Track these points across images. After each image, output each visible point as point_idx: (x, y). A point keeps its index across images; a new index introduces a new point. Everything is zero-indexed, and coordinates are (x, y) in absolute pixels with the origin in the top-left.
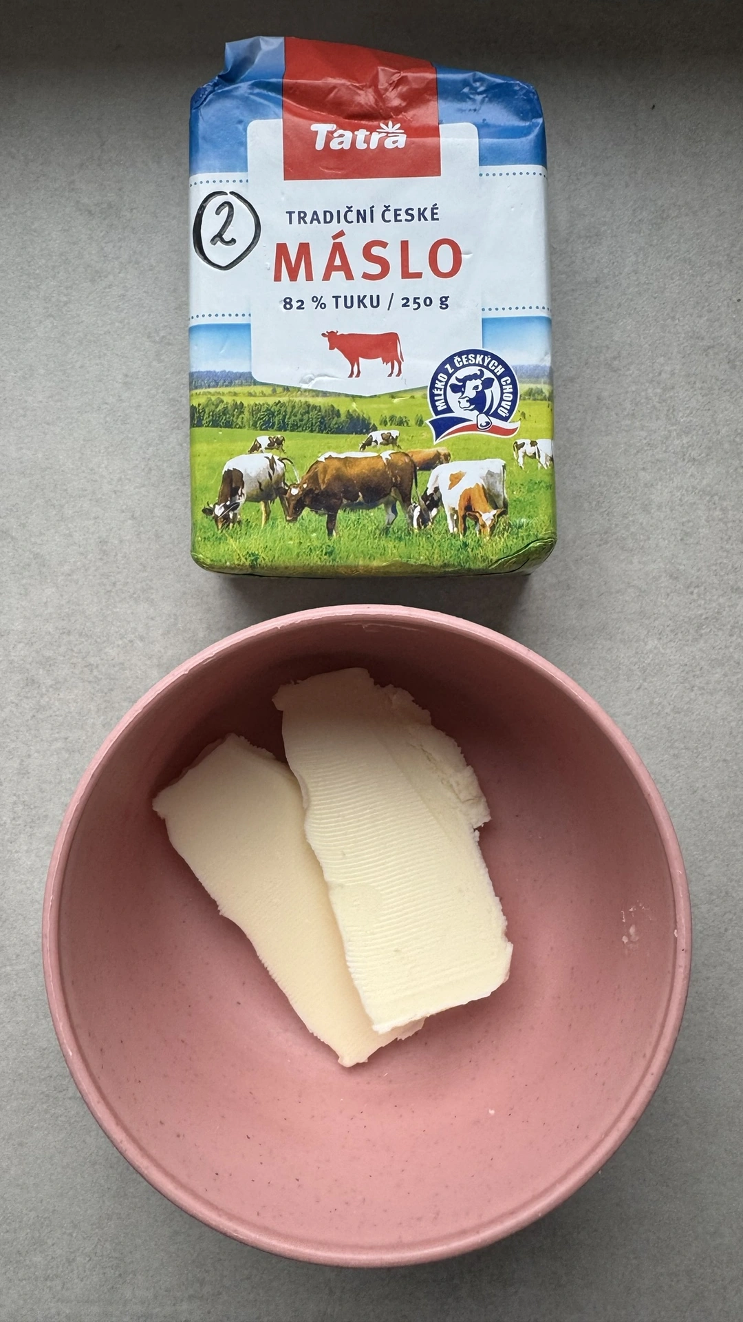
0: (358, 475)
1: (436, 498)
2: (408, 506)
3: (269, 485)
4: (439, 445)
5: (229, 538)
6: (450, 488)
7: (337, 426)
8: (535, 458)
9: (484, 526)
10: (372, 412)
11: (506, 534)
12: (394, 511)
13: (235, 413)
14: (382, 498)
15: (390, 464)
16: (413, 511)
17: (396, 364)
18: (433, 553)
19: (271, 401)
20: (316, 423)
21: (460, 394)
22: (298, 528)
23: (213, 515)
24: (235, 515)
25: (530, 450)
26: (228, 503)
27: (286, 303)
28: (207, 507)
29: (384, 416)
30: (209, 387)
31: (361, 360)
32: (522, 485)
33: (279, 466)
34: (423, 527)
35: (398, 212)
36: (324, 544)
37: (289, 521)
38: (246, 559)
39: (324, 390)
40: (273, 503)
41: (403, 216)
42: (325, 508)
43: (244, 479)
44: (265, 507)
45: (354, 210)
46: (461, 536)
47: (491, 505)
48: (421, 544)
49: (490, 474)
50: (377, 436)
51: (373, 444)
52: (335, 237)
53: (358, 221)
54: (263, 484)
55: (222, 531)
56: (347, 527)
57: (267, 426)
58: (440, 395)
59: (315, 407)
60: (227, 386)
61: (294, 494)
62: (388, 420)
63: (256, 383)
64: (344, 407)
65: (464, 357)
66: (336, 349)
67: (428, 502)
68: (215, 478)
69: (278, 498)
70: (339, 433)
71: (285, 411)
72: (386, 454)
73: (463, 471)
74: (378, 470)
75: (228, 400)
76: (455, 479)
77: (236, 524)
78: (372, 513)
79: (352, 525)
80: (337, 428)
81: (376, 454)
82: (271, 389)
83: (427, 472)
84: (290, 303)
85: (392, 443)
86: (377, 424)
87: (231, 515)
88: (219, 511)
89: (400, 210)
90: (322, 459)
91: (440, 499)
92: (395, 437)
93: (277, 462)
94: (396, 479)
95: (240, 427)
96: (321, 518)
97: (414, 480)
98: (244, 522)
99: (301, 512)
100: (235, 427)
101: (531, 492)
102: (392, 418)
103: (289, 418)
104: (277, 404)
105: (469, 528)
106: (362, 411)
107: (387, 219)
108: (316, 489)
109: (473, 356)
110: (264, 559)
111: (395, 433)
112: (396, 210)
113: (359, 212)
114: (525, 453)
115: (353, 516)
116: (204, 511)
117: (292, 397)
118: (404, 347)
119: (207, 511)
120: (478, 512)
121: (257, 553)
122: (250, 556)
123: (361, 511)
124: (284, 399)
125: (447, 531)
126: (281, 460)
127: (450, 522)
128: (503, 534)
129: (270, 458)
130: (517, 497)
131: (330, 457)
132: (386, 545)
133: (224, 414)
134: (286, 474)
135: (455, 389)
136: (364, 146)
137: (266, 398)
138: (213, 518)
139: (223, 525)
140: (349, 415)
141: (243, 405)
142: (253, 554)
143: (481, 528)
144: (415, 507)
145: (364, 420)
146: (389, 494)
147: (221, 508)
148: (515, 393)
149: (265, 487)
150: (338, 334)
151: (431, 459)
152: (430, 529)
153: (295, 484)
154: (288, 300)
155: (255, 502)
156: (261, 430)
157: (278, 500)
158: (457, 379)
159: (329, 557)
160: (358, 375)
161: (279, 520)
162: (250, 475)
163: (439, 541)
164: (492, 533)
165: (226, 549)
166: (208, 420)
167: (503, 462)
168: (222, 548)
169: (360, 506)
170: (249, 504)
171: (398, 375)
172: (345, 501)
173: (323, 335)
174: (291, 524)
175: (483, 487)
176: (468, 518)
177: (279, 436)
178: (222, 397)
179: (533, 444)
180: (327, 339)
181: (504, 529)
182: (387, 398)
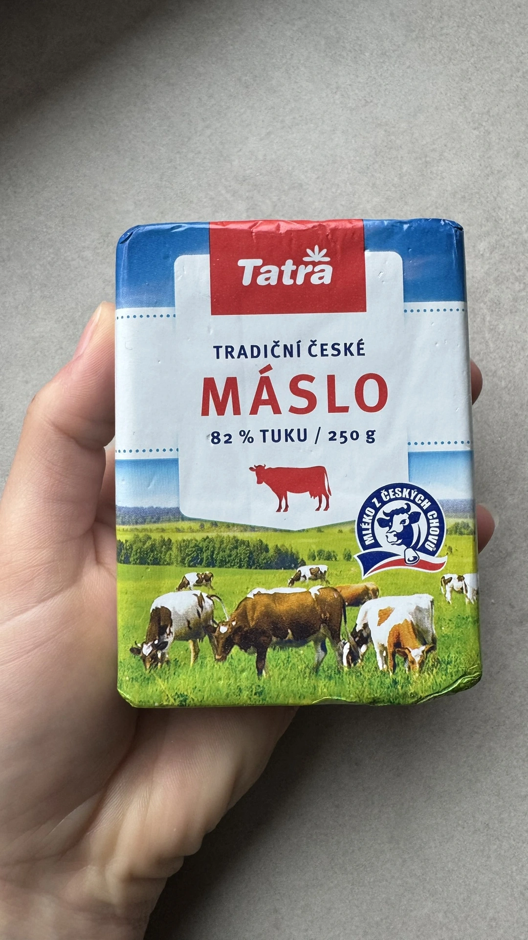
0: (287, 611)
1: (365, 634)
2: (337, 643)
3: (198, 624)
4: (368, 580)
5: (157, 678)
6: (379, 624)
7: (265, 561)
8: (462, 592)
9: (413, 662)
10: (301, 547)
11: (435, 671)
12: (324, 649)
13: (163, 549)
14: (312, 634)
15: (319, 600)
16: (343, 648)
17: (324, 498)
18: (364, 691)
19: (199, 536)
20: (244, 559)
21: (388, 528)
22: (227, 668)
23: (141, 655)
24: (163, 655)
25: (456, 584)
26: (156, 642)
27: (214, 437)
28: (135, 646)
29: (312, 551)
30: (137, 523)
31: (288, 493)
32: (450, 620)
33: (208, 603)
34: (352, 665)
35: (325, 347)
36: (253, 684)
37: (218, 660)
38: (175, 699)
39: (253, 524)
40: (202, 641)
41: (330, 351)
42: (255, 646)
43: (172, 617)
44: (194, 645)
45: (281, 344)
46: (391, 674)
47: (419, 640)
48: (352, 683)
49: (419, 609)
50: (305, 570)
51: (302, 579)
52: (262, 372)
53: (285, 356)
54: (192, 622)
55: (150, 672)
56: (276, 666)
57: (195, 562)
58: (368, 529)
59: (243, 542)
60: (155, 522)
61: (223, 632)
62: (316, 554)
63: (183, 518)
64: (273, 541)
65: (390, 491)
66: (264, 483)
67: (357, 639)
68: (143, 617)
69: (207, 636)
70: (267, 569)
71: (214, 547)
72: (315, 589)
73: (392, 606)
74: (307, 606)
75: (156, 536)
76: (384, 615)
77: (165, 664)
78: (302, 651)
79: (282, 664)
80: (265, 563)
81: (305, 590)
82: (199, 524)
83: (357, 608)
84: (217, 438)
85: (321, 578)
86: (305, 559)
87: (159, 655)
88: (147, 650)
89: (327, 345)
90: (250, 595)
91: (369, 635)
92: (323, 572)
93: (206, 599)
94: (325, 615)
95: (168, 564)
96: (250, 656)
97: (343, 616)
98: (172, 661)
99: (230, 651)
100: (163, 564)
101: (459, 627)
102: (320, 552)
103: (218, 554)
104: (205, 540)
105: (399, 665)
106: (290, 545)
107: (313, 353)
108: (245, 626)
109: (400, 489)
110: (193, 700)
111: (323, 568)
112: (322, 345)
113: (285, 347)
114: (453, 588)
115: (283, 654)
116: (132, 650)
117: (221, 532)
118: (331, 481)
119: (135, 650)
120: (407, 648)
121: (185, 693)
122: (178, 697)
123: (290, 649)
124: (212, 535)
125: (377, 668)
126: (209, 597)
127: (379, 658)
128: (433, 670)
129: (199, 595)
130: (445, 633)
131: (259, 594)
132: (316, 685)
133: (152, 551)
134: (215, 612)
135: (383, 523)
136: (291, 282)
137: (195, 534)
138: (141, 657)
139: (151, 665)
140: (278, 550)
141: (171, 541)
142: (182, 695)
143: (410, 664)
144: (345, 644)
145: (292, 555)
146: (318, 630)
147: (149, 647)
148: (441, 527)
149: (194, 625)
150: (266, 468)
151: (359, 595)
152: (359, 667)
153: (224, 621)
154: (216, 435)
155: (185, 640)
156: (189, 566)
157: (206, 638)
158: (385, 513)
159: (259, 696)
160: (286, 510)
161: (208, 659)
162: (180, 613)
163: (369, 679)
164: (422, 669)
165: (155, 689)
166: (135, 557)
167: (431, 598)
168: (150, 689)
169: (290, 643)
170: (177, 643)
171: (326, 509)
172: (274, 639)
173: (251, 469)
174: (221, 664)
175: (412, 623)
176: (397, 655)
177: (207, 572)
178: (149, 534)
179: (460, 578)
180: (255, 472)
181: (433, 666)
182: (315, 533)
